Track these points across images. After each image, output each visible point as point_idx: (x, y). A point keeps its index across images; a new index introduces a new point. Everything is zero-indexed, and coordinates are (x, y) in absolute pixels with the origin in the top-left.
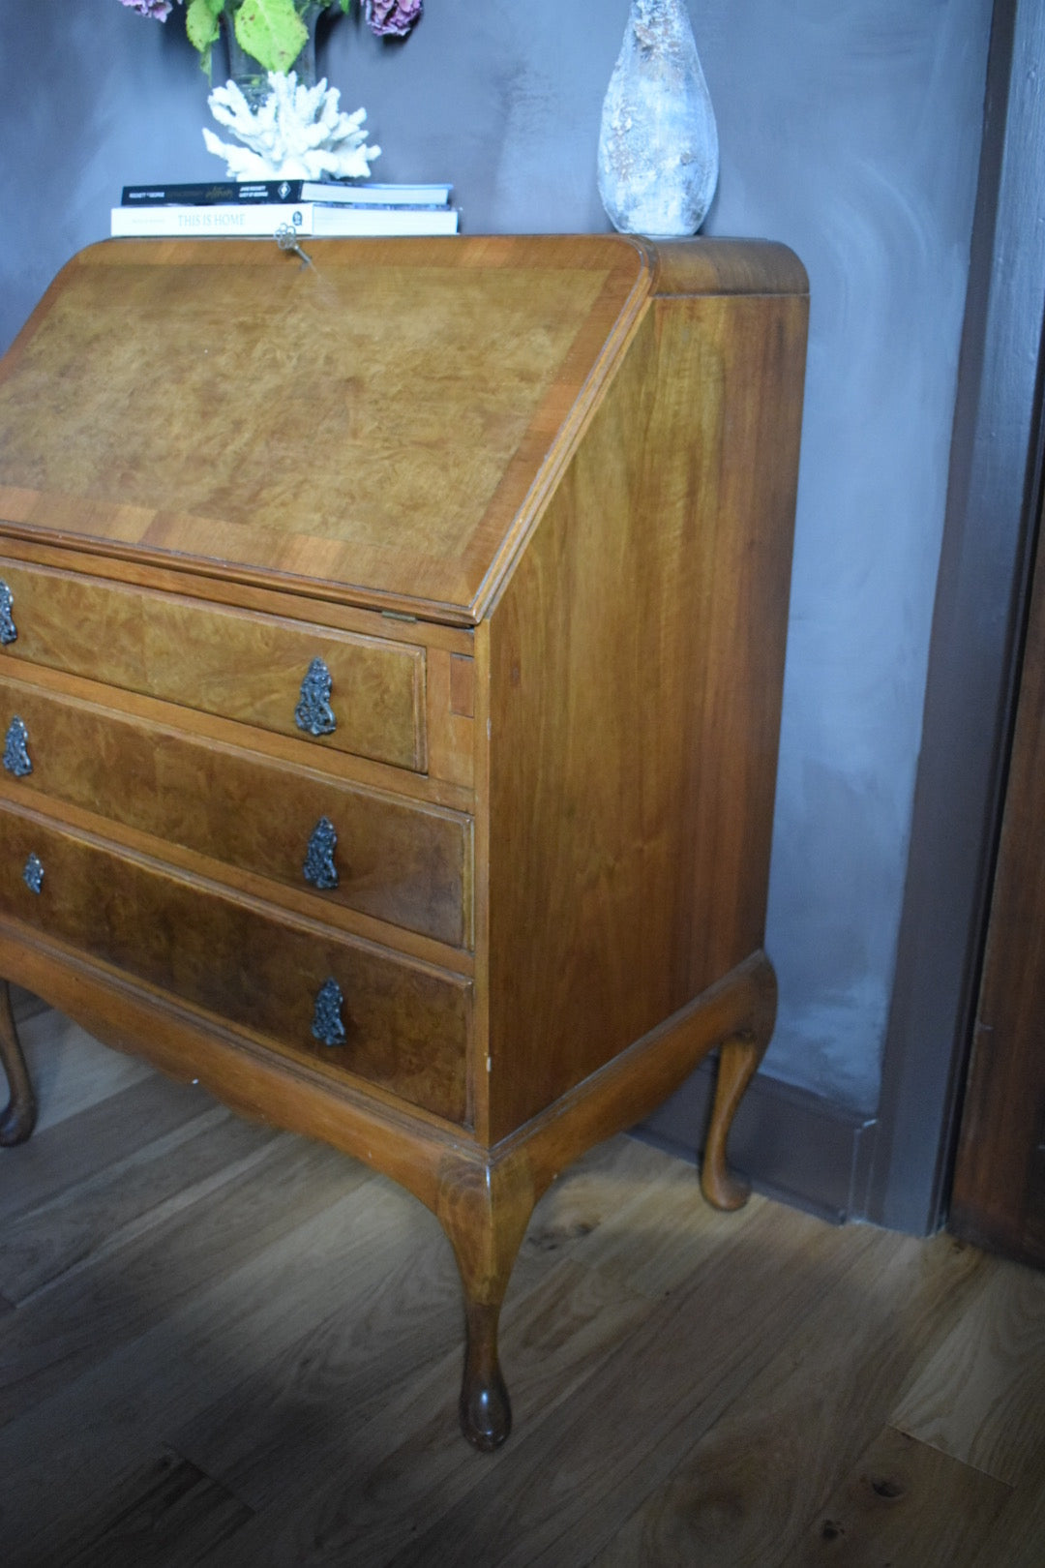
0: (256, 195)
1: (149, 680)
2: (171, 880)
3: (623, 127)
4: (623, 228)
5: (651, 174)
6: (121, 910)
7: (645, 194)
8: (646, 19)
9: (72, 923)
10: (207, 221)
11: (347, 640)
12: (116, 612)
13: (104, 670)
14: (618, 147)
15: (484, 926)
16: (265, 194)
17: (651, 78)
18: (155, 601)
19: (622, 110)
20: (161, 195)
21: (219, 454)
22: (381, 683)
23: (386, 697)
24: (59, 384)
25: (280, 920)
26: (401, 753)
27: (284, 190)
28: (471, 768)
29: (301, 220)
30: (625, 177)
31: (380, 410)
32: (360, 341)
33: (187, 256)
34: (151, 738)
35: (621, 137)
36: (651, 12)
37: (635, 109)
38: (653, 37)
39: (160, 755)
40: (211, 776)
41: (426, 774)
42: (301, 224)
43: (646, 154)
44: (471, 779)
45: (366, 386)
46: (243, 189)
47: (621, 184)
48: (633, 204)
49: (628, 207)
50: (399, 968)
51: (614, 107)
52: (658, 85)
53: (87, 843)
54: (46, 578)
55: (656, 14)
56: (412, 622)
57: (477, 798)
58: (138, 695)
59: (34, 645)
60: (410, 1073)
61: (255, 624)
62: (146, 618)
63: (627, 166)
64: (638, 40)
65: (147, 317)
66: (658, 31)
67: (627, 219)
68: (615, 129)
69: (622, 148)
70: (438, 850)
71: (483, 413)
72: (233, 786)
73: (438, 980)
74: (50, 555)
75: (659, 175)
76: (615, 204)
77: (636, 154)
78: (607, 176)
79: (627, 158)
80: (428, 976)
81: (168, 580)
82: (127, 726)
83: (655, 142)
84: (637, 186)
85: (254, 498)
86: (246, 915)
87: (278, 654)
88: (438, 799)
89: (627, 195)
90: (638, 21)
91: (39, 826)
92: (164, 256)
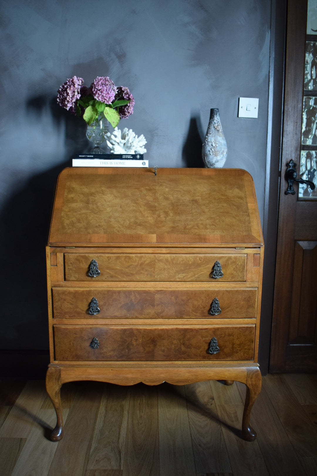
0: (128, 157)
1: (156, 277)
2: (158, 329)
3: (216, 146)
4: (212, 166)
5: (222, 156)
6: (135, 343)
7: (220, 160)
8: (217, 125)
9: (111, 353)
10: (111, 163)
11: (225, 256)
12: (145, 261)
13: (138, 277)
14: (215, 150)
15: (259, 311)
16: (132, 157)
17: (220, 136)
18: (161, 256)
19: (215, 143)
20: (93, 156)
21: (165, 219)
22: (236, 264)
23: (237, 266)
24: (88, 206)
25: (198, 328)
26: (241, 278)
27: (138, 157)
28: (258, 278)
29: (145, 164)
30: (217, 156)
31: (207, 206)
32: (189, 192)
33: (111, 172)
34: (154, 292)
35: (215, 148)
36: (217, 123)
37: (218, 142)
38: (218, 128)
39: (157, 296)
40: (177, 297)
41: (245, 281)
42: (145, 165)
43: (221, 152)
44: (258, 280)
45: (198, 202)
46: (123, 156)
47: (215, 157)
48: (217, 161)
49: (216, 162)
50: (236, 328)
51: (213, 142)
52: (221, 138)
53: (122, 328)
54: (115, 256)
55: (218, 124)
56: (244, 249)
57: (259, 283)
58: (148, 282)
59: (106, 276)
60: (237, 352)
61: (197, 256)
62: (156, 261)
63: (218, 154)
64: (216, 129)
65: (109, 187)
66: (219, 127)
67: (215, 164)
68: (214, 146)
69: (216, 150)
70: (250, 297)
71: (235, 205)
72: (184, 298)
73: (247, 327)
74: (115, 250)
75: (223, 156)
76: (212, 161)
77: (219, 152)
78: (211, 156)
79: (217, 152)
80: (244, 327)
81: (164, 250)
82: (145, 291)
83: (223, 149)
84: (219, 158)
85: (185, 228)
86: (186, 330)
87: (204, 262)
88: (248, 286)
89: (216, 160)
90: (215, 125)
91: (99, 328)
92: (102, 172)
